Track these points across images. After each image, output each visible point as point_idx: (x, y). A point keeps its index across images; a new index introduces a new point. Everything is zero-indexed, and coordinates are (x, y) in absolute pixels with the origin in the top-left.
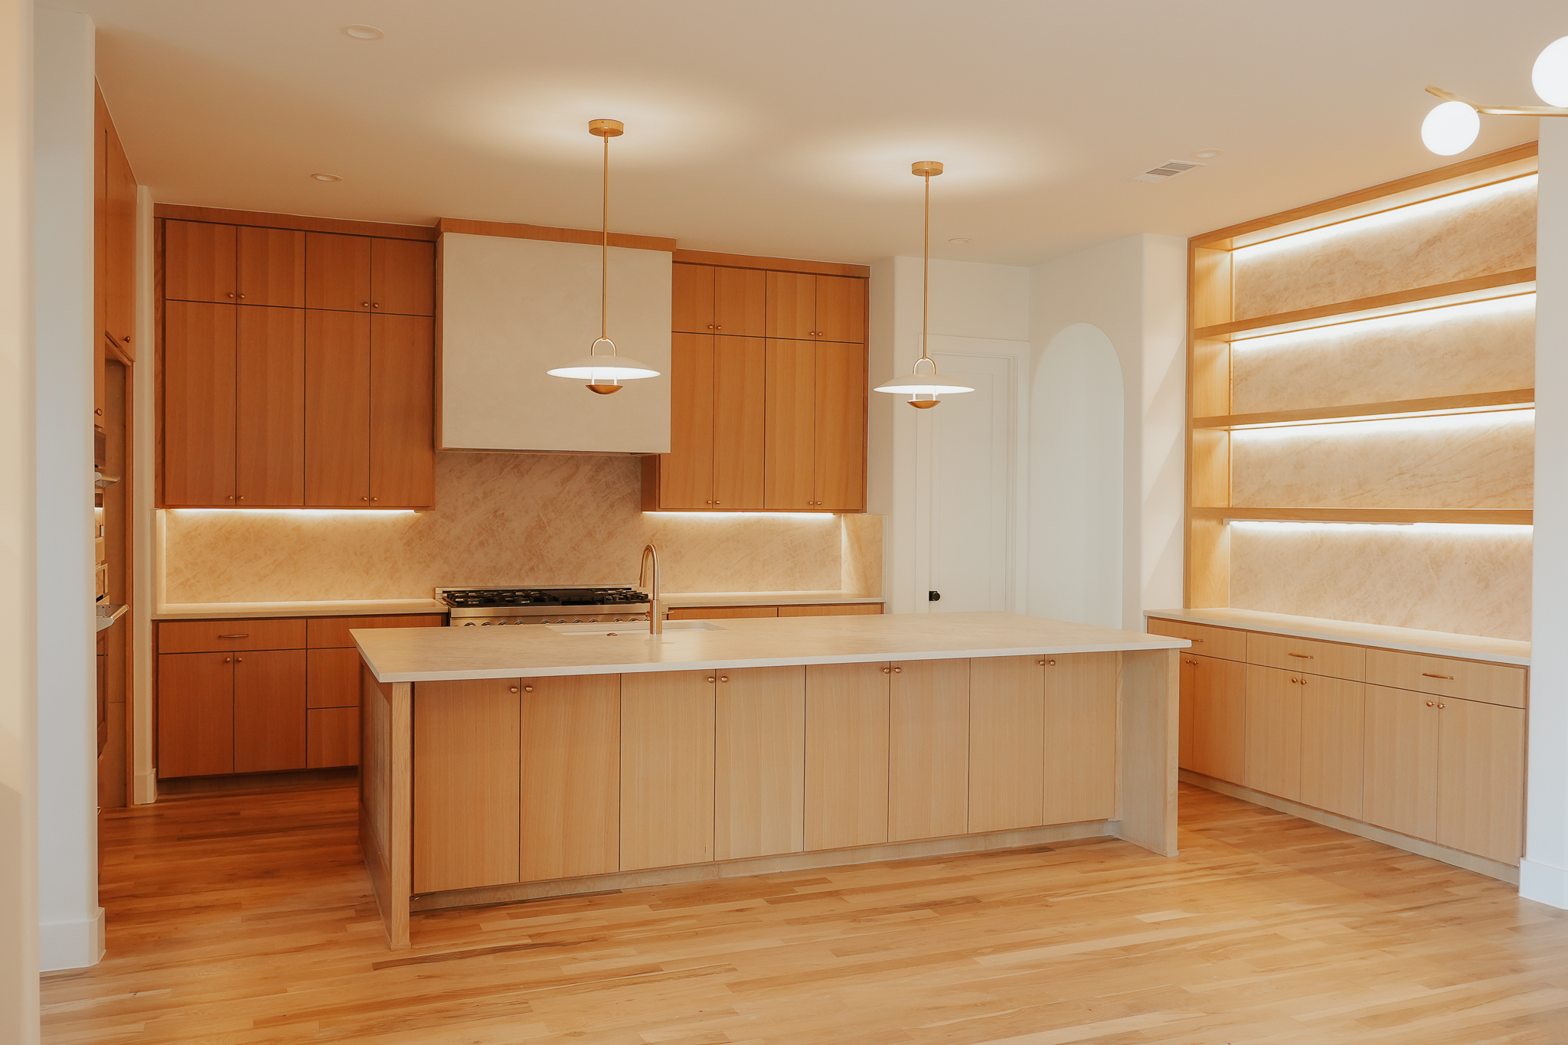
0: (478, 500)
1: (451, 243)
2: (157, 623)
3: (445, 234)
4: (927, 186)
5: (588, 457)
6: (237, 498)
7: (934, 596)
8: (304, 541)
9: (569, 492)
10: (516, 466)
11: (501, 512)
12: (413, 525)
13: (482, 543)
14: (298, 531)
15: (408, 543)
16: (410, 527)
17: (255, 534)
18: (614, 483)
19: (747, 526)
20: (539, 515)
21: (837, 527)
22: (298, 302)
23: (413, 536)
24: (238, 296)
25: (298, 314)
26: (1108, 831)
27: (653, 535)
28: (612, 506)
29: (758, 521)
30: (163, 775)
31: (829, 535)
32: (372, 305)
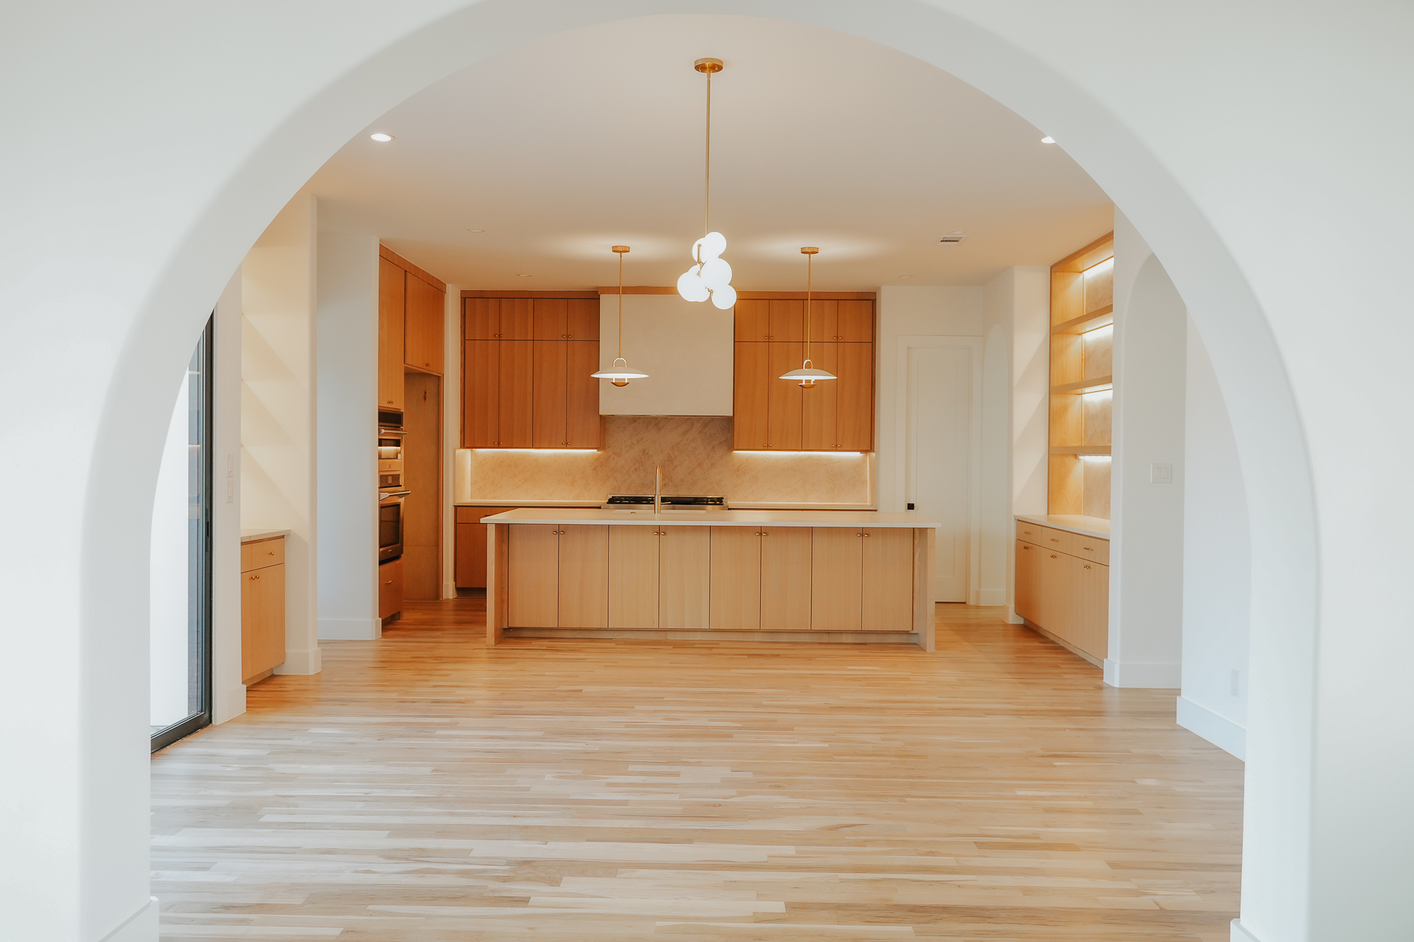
0: (634, 444)
1: (606, 301)
2: (456, 507)
3: (601, 295)
4: (810, 260)
5: (699, 418)
6: (499, 443)
7: (911, 507)
8: (540, 468)
9: (687, 439)
10: (656, 424)
11: (647, 451)
12: (598, 459)
13: (636, 470)
14: (536, 459)
15: (595, 469)
16: (596, 460)
17: (514, 463)
18: (715, 434)
19: (801, 460)
20: (669, 454)
21: (865, 461)
22: (530, 337)
23: (598, 465)
24: (500, 336)
25: (530, 343)
26: (913, 640)
27: (739, 466)
28: (713, 448)
29: (809, 458)
30: (459, 586)
31: (858, 466)
32: (568, 336)
